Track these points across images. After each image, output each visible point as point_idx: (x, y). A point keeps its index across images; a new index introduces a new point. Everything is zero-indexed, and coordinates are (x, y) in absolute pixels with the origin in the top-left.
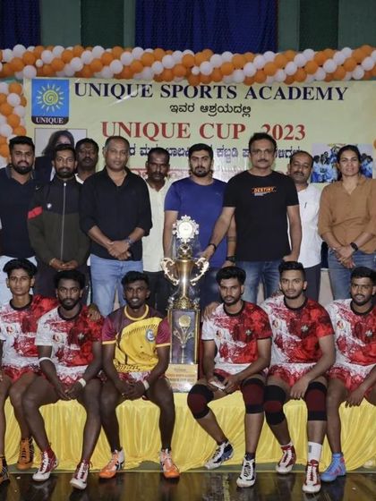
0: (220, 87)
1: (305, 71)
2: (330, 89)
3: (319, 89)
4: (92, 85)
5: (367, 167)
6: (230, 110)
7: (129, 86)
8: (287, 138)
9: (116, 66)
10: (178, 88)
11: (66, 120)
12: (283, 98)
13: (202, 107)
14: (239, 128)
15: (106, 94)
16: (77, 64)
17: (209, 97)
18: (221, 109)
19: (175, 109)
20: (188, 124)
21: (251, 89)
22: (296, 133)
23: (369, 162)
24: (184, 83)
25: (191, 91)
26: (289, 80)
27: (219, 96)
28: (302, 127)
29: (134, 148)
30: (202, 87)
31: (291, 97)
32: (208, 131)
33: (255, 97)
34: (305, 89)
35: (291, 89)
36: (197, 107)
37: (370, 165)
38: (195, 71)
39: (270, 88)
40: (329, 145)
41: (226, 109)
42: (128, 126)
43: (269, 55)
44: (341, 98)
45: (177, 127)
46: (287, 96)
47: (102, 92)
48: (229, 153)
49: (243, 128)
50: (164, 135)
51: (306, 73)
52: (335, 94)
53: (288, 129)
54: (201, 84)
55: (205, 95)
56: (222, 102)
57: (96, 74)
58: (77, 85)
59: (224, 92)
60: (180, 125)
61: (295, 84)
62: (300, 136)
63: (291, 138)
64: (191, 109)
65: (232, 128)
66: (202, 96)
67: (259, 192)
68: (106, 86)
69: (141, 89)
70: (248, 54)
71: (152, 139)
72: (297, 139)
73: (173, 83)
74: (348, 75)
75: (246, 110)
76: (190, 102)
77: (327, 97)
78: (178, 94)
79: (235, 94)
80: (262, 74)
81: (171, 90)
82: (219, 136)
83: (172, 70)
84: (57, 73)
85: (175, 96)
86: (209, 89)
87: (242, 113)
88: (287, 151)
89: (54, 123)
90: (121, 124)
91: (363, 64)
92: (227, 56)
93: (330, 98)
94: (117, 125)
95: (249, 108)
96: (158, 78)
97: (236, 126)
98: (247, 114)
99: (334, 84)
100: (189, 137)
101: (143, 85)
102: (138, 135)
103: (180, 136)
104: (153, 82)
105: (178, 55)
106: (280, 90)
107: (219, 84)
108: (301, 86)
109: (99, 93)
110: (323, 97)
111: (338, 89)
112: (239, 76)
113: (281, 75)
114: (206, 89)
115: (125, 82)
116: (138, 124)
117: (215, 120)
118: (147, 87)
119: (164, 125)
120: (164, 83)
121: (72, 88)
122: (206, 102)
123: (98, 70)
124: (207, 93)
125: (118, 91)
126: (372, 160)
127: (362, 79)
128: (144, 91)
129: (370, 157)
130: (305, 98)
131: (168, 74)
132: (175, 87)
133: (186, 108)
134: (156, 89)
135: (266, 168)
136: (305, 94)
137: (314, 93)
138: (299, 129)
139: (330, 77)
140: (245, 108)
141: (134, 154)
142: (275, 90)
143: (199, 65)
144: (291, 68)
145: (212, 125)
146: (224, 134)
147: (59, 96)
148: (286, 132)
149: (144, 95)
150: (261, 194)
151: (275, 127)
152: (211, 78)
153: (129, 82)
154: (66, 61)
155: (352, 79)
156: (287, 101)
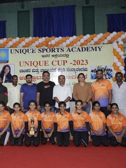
0: (58, 49)
1: (87, 41)
2: (96, 47)
3: (92, 47)
4: (16, 50)
5: (111, 73)
6: (62, 56)
7: (28, 50)
8: (82, 64)
9: (23, 43)
10: (44, 50)
11: (8, 62)
12: (80, 51)
13: (52, 55)
14: (65, 62)
15: (21, 53)
16: (11, 43)
17: (55, 52)
18: (59, 56)
19: (43, 56)
20: (48, 61)
21: (69, 49)
22: (85, 62)
23: (111, 72)
24: (46, 48)
25: (48, 50)
26: (82, 45)
27: (58, 51)
28: (87, 61)
29: (30, 70)
30: (52, 49)
31: (82, 51)
32: (55, 63)
33: (70, 51)
34: (87, 48)
35: (82, 48)
36: (51, 56)
37: (112, 73)
38: (49, 43)
39: (75, 48)
40: (97, 66)
41: (60, 56)
42: (28, 63)
43: (74, 37)
44: (100, 50)
45: (44, 62)
46: (81, 50)
47: (19, 52)
48: (62, 70)
49: (67, 62)
50: (40, 65)
51: (87, 42)
52: (98, 49)
53: (82, 62)
54: (52, 48)
55: (53, 51)
56: (59, 53)
57: (17, 46)
58: (11, 50)
59: (60, 50)
60: (45, 61)
61: (84, 46)
62: (86, 63)
63: (83, 64)
64: (49, 56)
65: (63, 62)
66: (52, 52)
67: (46, 87)
68: (21, 50)
69: (32, 50)
70: (67, 37)
71: (36, 66)
72: (85, 64)
73: (42, 48)
74: (102, 42)
75: (67, 56)
76: (48, 54)
77: (95, 50)
78: (44, 51)
79: (63, 51)
80: (72, 43)
81: (42, 50)
82: (58, 64)
83: (42, 43)
84: (5, 47)
85: (43, 52)
86: (54, 49)
87: (66, 56)
88: (82, 69)
89: (4, 63)
90: (26, 62)
91: (107, 38)
92: (60, 38)
93: (96, 50)
94: (24, 62)
95: (68, 55)
96: (37, 46)
97: (64, 61)
98: (68, 57)
99: (97, 46)
100: (48, 65)
101: (33, 49)
102: (31, 65)
103: (45, 65)
104: (36, 48)
105: (44, 39)
106: (79, 48)
107: (58, 47)
108: (86, 47)
109: (18, 52)
110: (94, 50)
111: (99, 47)
112: (64, 44)
113: (79, 43)
114: (53, 49)
115: (26, 48)
116: (31, 62)
117: (57, 59)
118: (34, 50)
119: (40, 62)
120: (39, 48)
121: (10, 51)
122: (54, 53)
123: (18, 45)
124: (54, 51)
125: (24, 51)
126: (112, 71)
127: (107, 44)
128: (33, 51)
129: (111, 70)
130: (87, 51)
131: (41, 45)
132: (43, 49)
133: (47, 56)
134: (37, 50)
135: (47, 80)
136: (87, 49)
137: (90, 49)
138: (86, 61)
139: (96, 43)
140: (67, 55)
141: (30, 72)
142: (77, 48)
143: (50, 41)
144: (82, 41)
145: (56, 61)
146: (60, 64)
147: (6, 54)
148: (81, 62)
149: (33, 52)
150: (47, 88)
151: (77, 61)
152: (55, 45)
153: (28, 48)
154: (7, 43)
155: (104, 44)
156: (81, 52)
